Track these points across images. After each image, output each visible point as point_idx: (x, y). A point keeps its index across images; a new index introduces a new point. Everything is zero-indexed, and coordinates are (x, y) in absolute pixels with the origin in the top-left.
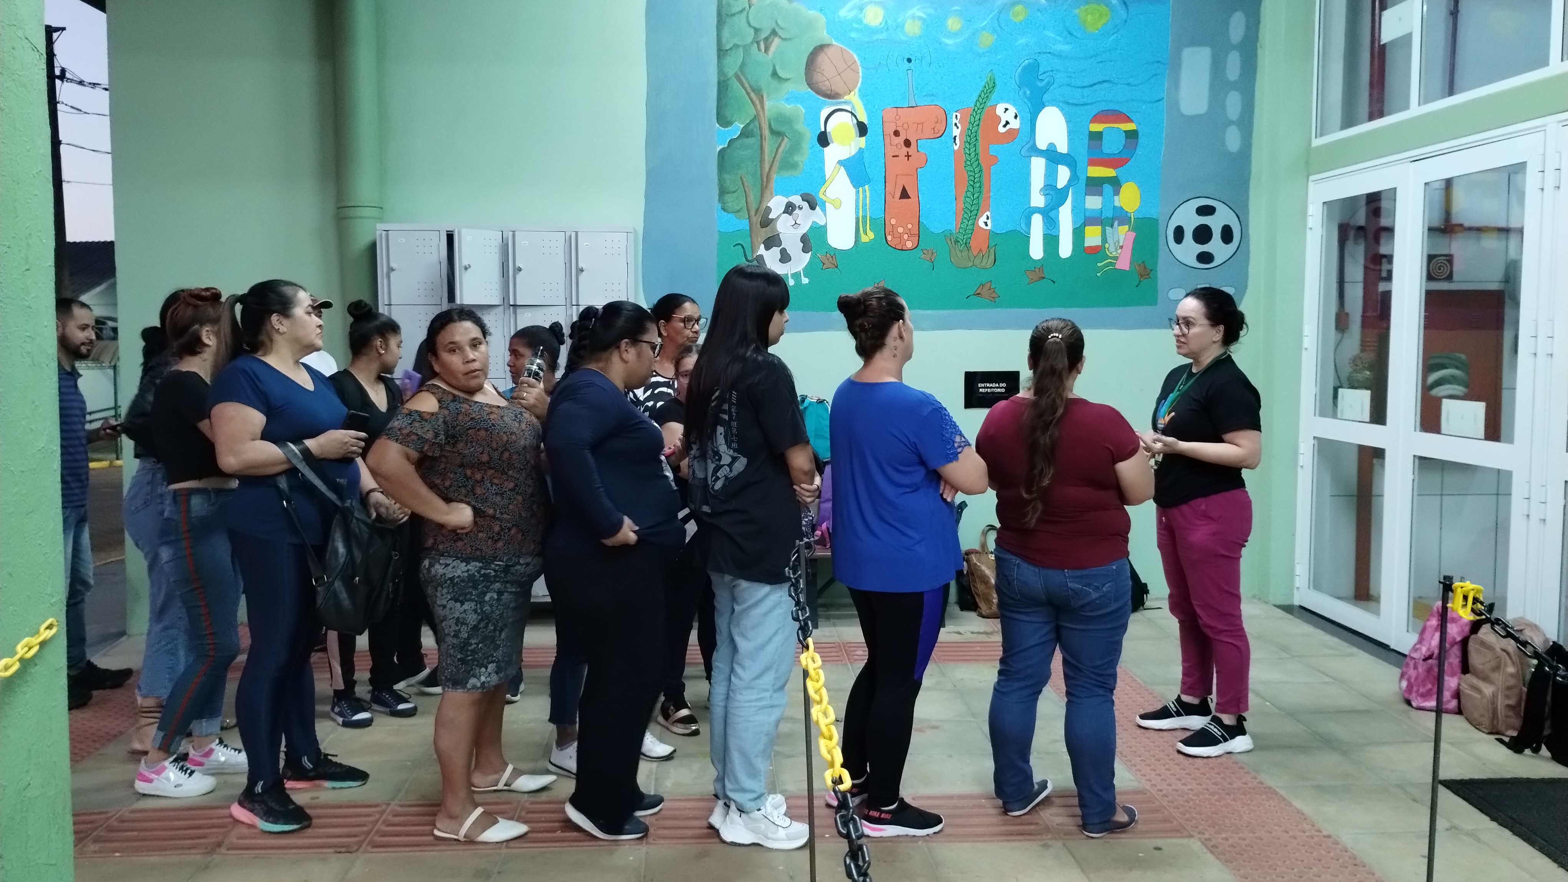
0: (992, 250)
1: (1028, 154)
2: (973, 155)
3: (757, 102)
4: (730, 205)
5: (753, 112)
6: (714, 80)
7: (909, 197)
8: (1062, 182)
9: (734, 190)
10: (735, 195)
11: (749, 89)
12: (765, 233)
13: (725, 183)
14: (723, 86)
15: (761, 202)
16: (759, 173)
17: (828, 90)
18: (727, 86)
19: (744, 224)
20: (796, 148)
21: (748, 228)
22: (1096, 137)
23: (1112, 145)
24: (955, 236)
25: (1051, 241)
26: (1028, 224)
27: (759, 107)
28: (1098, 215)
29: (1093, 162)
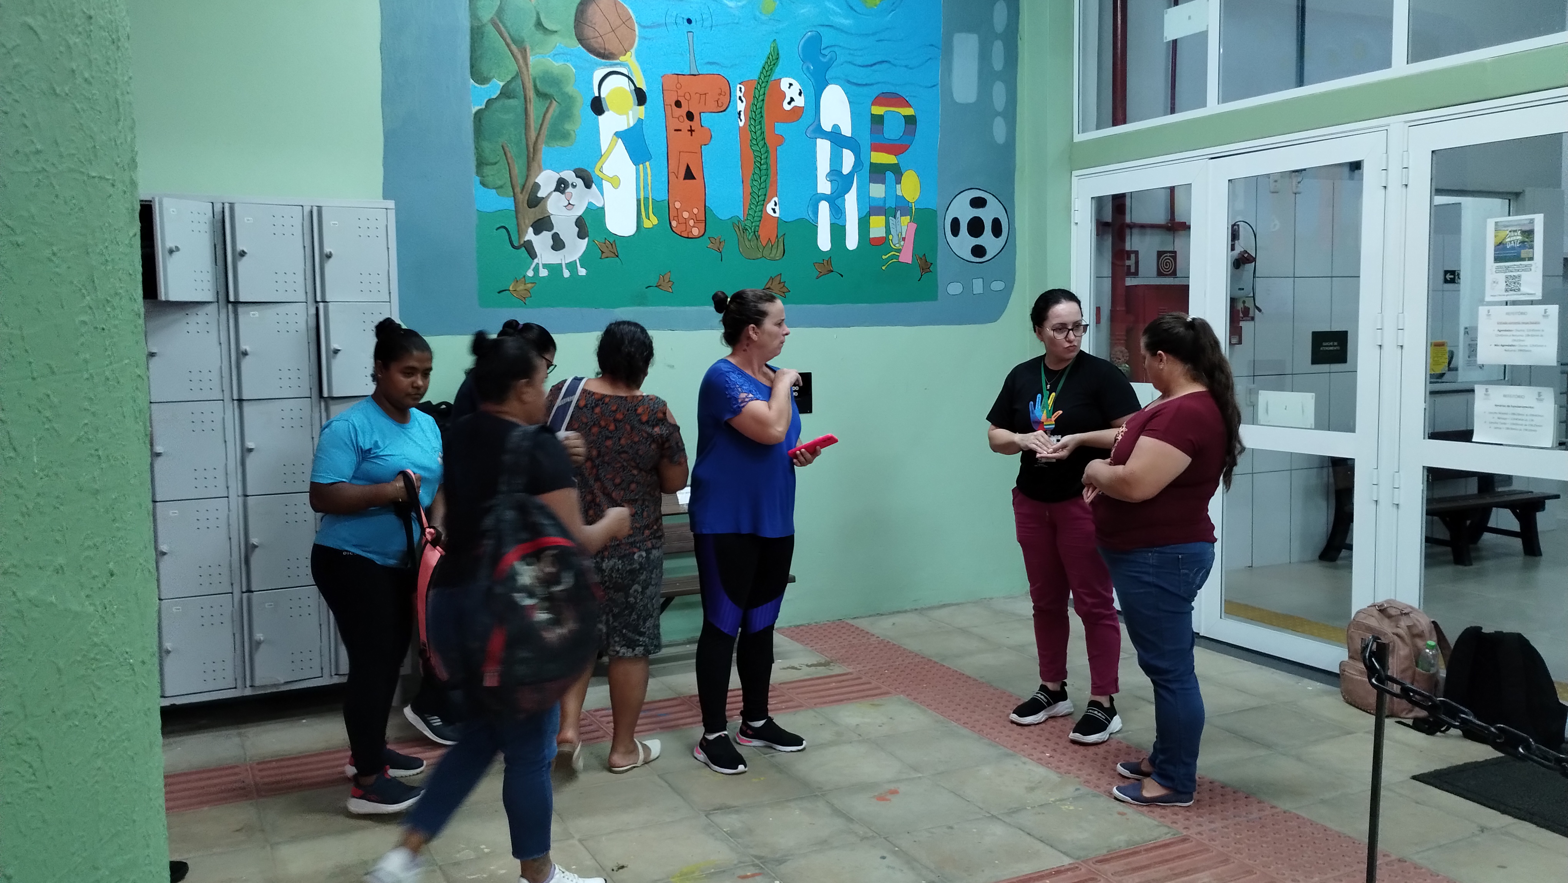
0: (781, 240)
1: (813, 136)
2: (759, 133)
3: (519, 57)
4: (490, 179)
5: (514, 68)
6: (465, 23)
7: (694, 178)
8: (846, 169)
9: (495, 160)
10: (495, 167)
11: (509, 40)
12: (533, 215)
13: (483, 151)
14: (477, 34)
15: (528, 176)
16: (524, 142)
17: (600, 48)
18: (482, 34)
19: (508, 203)
20: (566, 114)
21: (514, 209)
22: (878, 120)
23: (893, 131)
24: (743, 224)
25: (838, 231)
26: (816, 213)
27: (521, 61)
28: (881, 204)
29: (876, 148)
